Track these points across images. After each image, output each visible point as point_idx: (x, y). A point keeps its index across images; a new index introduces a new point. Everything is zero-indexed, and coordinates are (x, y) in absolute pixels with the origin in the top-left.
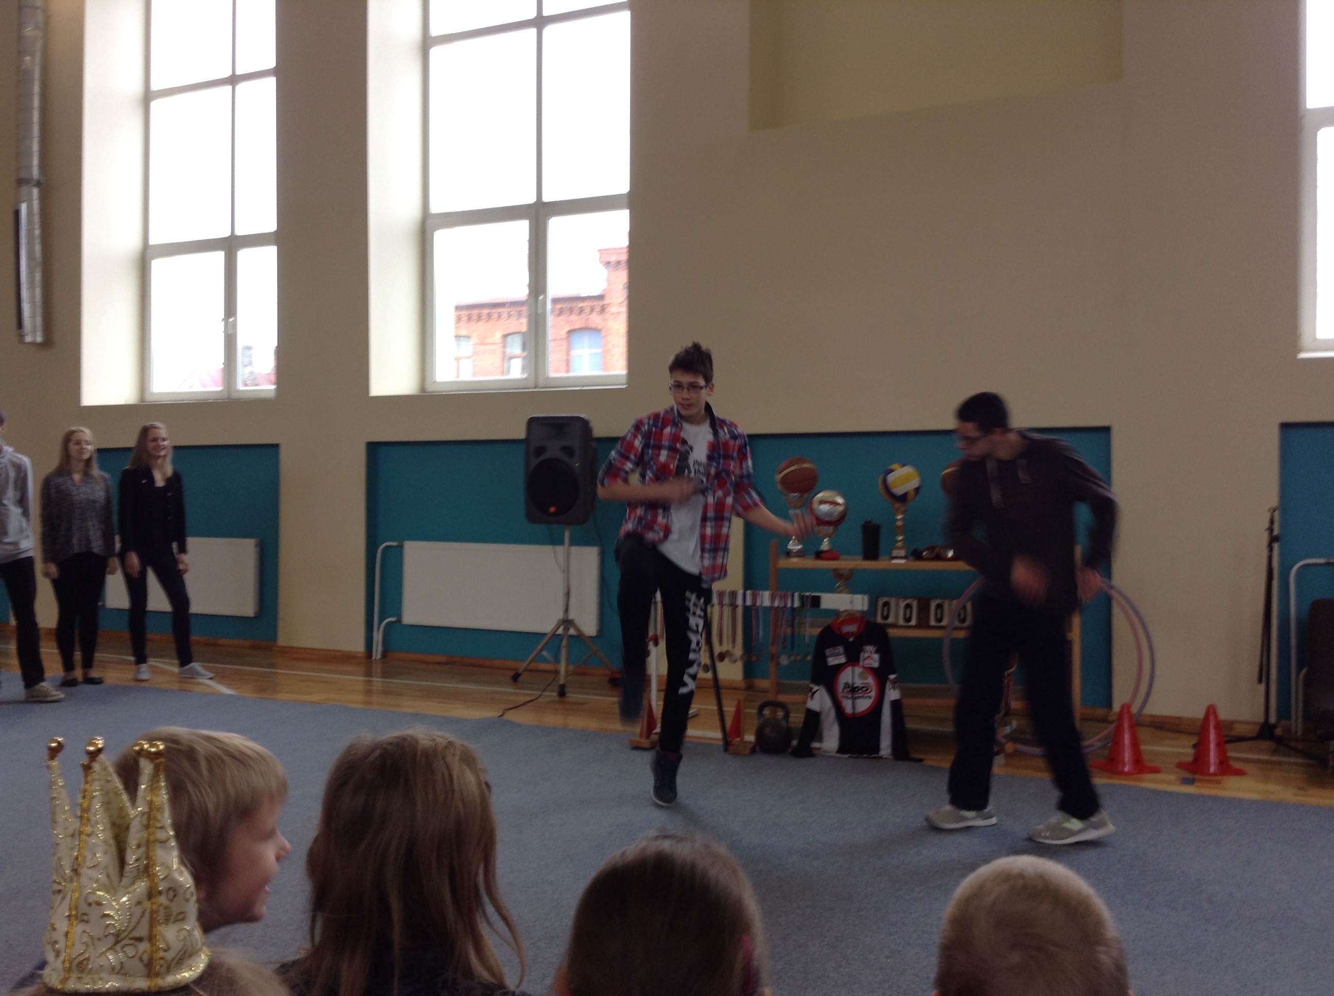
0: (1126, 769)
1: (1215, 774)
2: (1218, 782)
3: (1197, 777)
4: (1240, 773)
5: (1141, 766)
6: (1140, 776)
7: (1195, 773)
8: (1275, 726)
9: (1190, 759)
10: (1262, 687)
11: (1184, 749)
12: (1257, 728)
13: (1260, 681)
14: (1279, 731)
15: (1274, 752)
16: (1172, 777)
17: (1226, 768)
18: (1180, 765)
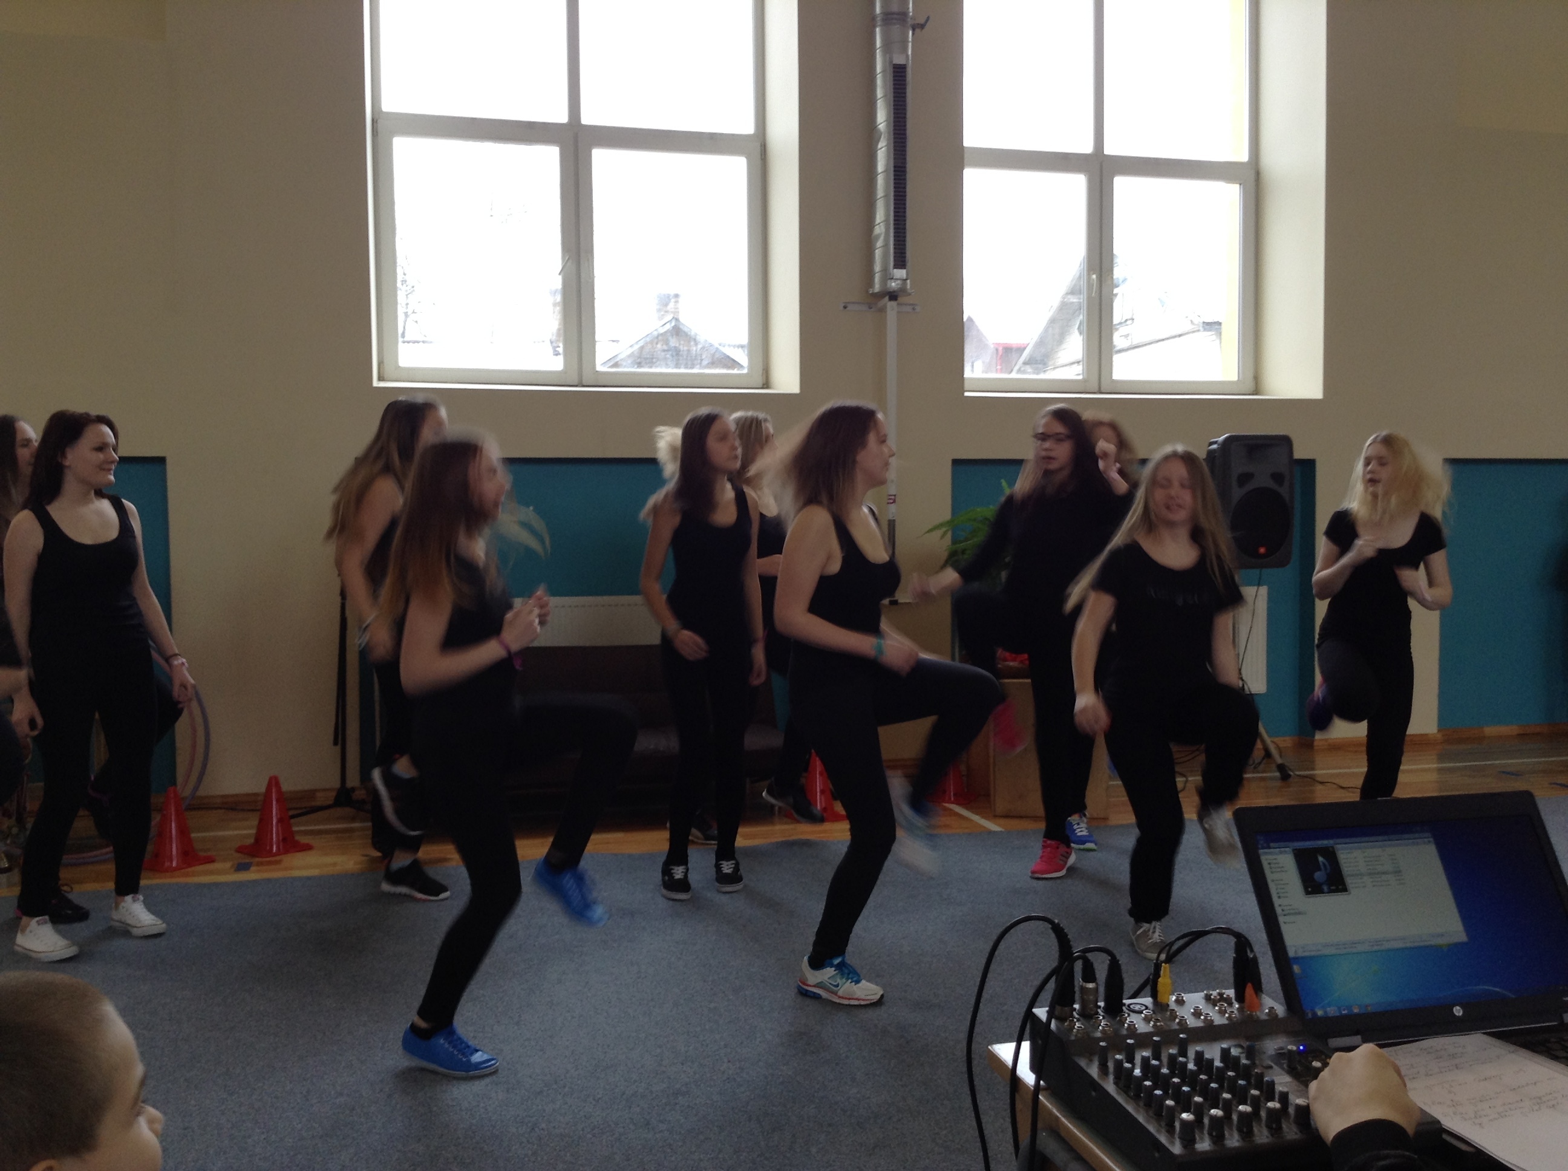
0: (174, 864)
1: (278, 854)
2: (279, 862)
3: (257, 859)
4: (307, 848)
5: (191, 857)
6: (190, 869)
7: (253, 856)
8: (353, 789)
9: (251, 841)
10: (338, 748)
11: (244, 830)
12: (334, 794)
13: (335, 743)
14: (360, 794)
15: (353, 819)
16: (228, 865)
17: (291, 845)
18: (241, 850)
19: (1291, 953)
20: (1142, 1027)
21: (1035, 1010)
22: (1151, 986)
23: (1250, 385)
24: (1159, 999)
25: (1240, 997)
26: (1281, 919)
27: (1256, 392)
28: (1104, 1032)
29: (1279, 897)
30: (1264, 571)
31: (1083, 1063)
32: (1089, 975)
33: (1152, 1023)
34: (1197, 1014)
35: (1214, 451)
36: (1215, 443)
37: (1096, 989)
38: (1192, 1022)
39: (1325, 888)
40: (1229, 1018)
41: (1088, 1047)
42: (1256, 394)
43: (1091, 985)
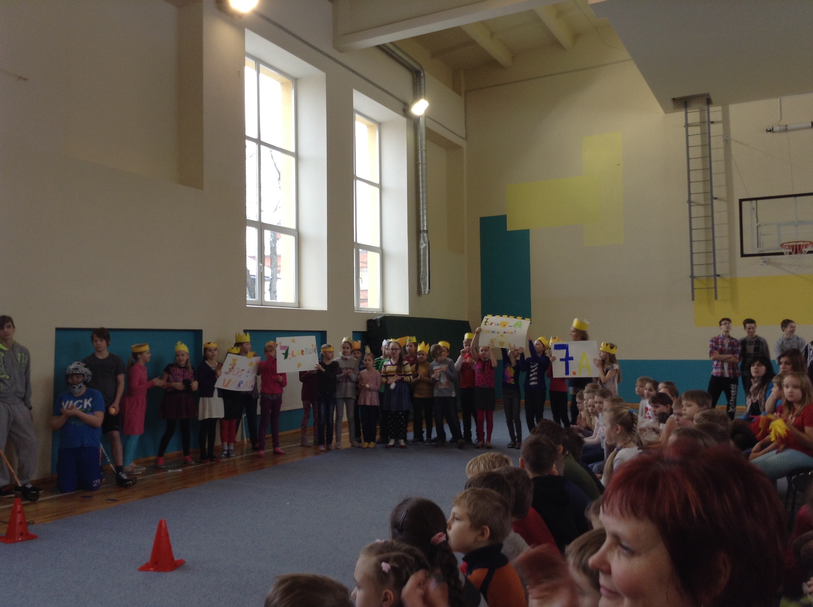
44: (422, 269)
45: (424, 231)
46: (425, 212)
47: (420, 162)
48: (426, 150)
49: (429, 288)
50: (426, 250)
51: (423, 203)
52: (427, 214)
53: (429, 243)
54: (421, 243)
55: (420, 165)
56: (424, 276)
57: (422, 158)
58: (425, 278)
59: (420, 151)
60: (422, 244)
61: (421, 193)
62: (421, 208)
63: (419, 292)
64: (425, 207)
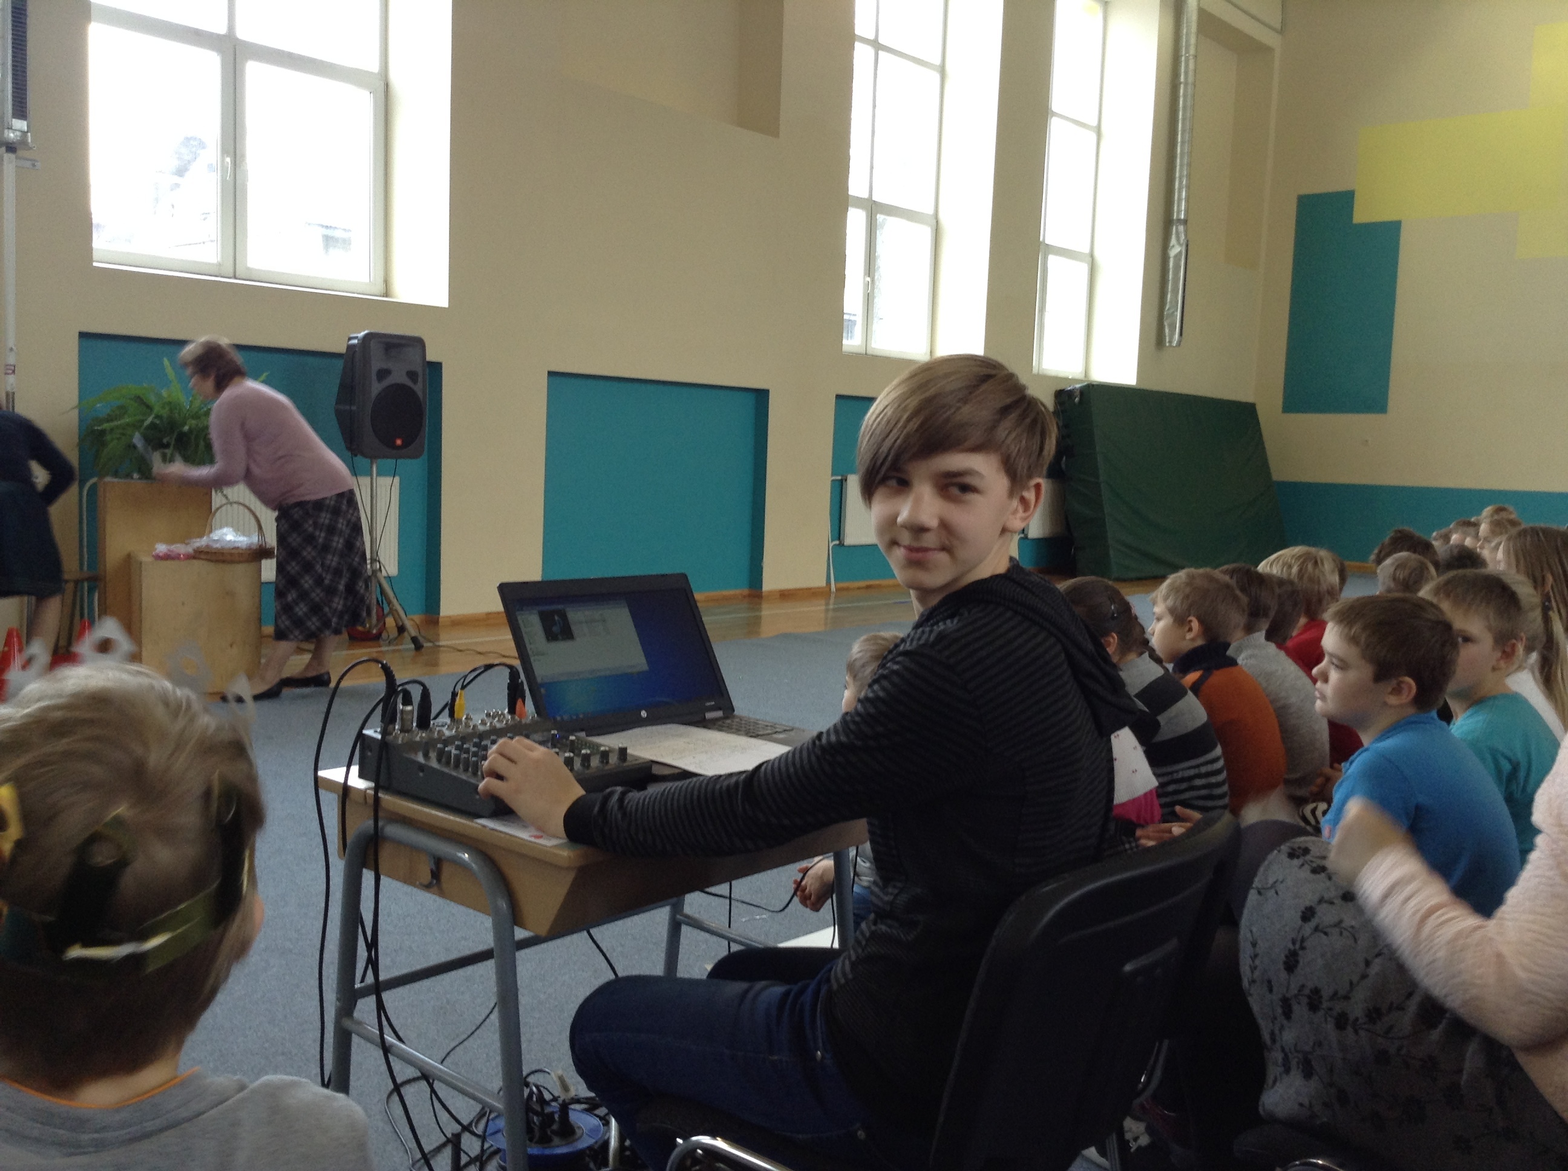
19: (539, 680)
20: (447, 733)
21: (365, 732)
22: (451, 707)
23: (379, 287)
24: (456, 716)
25: (512, 710)
26: (532, 659)
27: (386, 295)
28: (421, 737)
29: (530, 644)
30: (400, 461)
31: (412, 756)
32: (407, 700)
33: (454, 731)
34: (483, 723)
35: (354, 346)
36: (356, 338)
37: (412, 712)
38: (481, 728)
39: (560, 637)
40: (506, 724)
41: (413, 746)
42: (387, 296)
43: (409, 708)
44: (1169, 296)
45: (1179, 220)
46: (1184, 183)
47: (1182, 79)
48: (1195, 57)
49: (1181, 334)
50: (1180, 260)
51: (1181, 165)
52: (1188, 187)
53: (1187, 246)
54: (1171, 245)
55: (1182, 86)
56: (1171, 311)
57: (1186, 73)
58: (1173, 314)
59: (1183, 58)
60: (1173, 246)
61: (1179, 145)
62: (1177, 175)
63: (1160, 341)
64: (1185, 173)
